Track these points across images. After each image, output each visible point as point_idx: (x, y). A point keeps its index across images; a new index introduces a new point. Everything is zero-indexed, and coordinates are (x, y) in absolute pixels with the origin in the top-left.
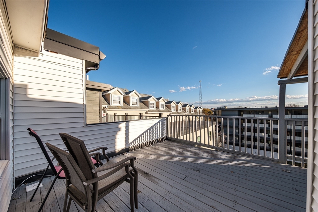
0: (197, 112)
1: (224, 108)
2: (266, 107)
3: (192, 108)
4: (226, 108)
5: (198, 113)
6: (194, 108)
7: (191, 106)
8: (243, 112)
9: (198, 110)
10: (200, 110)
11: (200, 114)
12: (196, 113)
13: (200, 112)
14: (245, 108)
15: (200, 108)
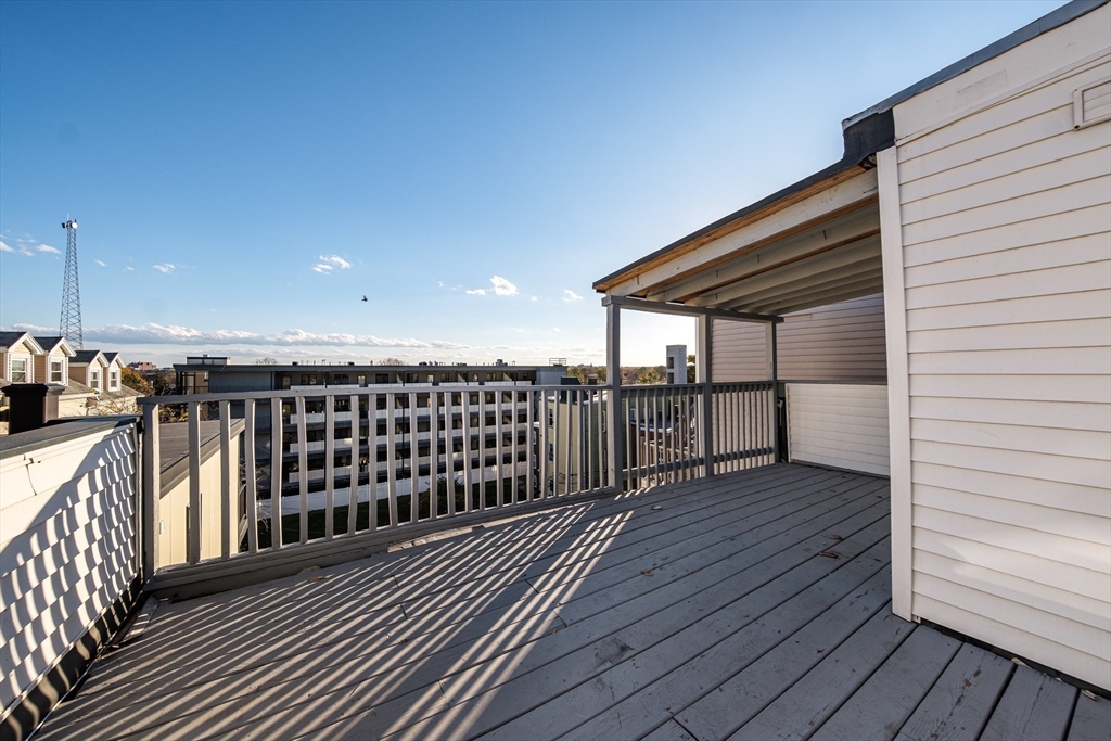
0: (90, 379)
1: (217, 362)
2: (352, 364)
3: (55, 355)
4: (229, 363)
5: (95, 384)
6: (72, 360)
7: (48, 343)
8: (288, 379)
9: (94, 367)
10: (105, 369)
11: (105, 388)
12: (84, 383)
13: (110, 379)
14: (295, 364)
15: (110, 360)
